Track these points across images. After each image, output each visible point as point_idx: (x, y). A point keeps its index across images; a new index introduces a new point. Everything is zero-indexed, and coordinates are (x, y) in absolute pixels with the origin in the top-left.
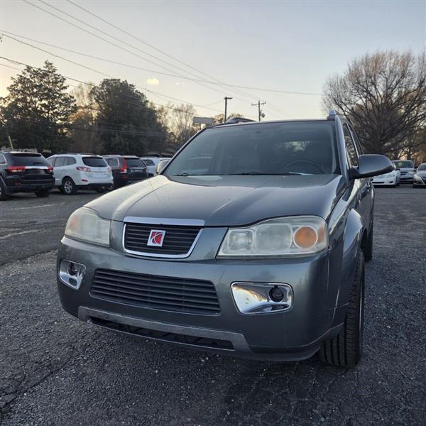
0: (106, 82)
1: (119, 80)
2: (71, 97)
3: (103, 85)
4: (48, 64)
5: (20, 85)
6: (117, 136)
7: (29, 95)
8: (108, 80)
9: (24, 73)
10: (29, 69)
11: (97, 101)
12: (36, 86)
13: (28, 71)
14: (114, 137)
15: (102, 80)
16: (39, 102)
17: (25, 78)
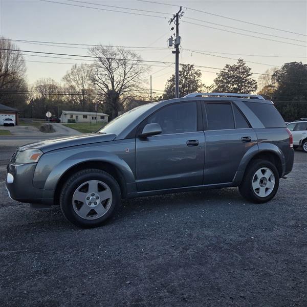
0: (286, 66)
1: (296, 62)
2: (253, 80)
3: (283, 68)
4: (240, 61)
5: (221, 77)
6: (288, 106)
7: (226, 83)
8: (288, 64)
9: (225, 69)
10: (227, 66)
11: (278, 80)
12: (231, 77)
13: (227, 68)
14: (286, 106)
15: (283, 65)
16: (232, 87)
17: (225, 72)
